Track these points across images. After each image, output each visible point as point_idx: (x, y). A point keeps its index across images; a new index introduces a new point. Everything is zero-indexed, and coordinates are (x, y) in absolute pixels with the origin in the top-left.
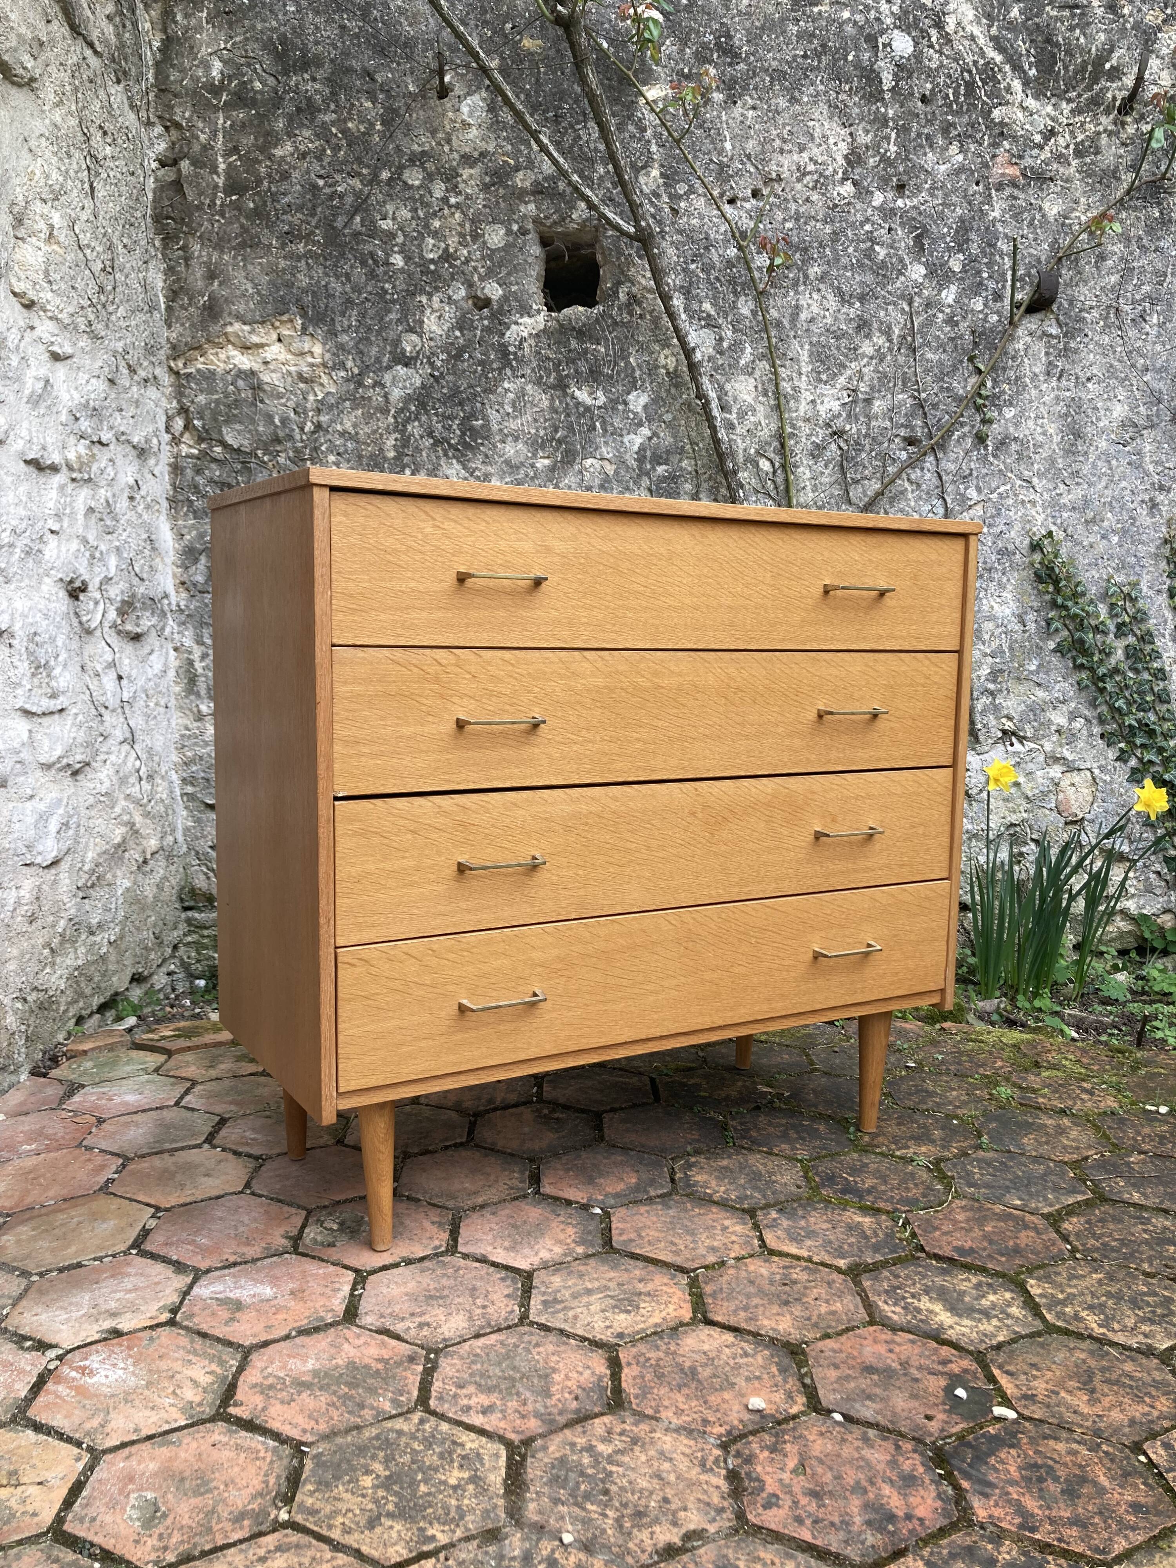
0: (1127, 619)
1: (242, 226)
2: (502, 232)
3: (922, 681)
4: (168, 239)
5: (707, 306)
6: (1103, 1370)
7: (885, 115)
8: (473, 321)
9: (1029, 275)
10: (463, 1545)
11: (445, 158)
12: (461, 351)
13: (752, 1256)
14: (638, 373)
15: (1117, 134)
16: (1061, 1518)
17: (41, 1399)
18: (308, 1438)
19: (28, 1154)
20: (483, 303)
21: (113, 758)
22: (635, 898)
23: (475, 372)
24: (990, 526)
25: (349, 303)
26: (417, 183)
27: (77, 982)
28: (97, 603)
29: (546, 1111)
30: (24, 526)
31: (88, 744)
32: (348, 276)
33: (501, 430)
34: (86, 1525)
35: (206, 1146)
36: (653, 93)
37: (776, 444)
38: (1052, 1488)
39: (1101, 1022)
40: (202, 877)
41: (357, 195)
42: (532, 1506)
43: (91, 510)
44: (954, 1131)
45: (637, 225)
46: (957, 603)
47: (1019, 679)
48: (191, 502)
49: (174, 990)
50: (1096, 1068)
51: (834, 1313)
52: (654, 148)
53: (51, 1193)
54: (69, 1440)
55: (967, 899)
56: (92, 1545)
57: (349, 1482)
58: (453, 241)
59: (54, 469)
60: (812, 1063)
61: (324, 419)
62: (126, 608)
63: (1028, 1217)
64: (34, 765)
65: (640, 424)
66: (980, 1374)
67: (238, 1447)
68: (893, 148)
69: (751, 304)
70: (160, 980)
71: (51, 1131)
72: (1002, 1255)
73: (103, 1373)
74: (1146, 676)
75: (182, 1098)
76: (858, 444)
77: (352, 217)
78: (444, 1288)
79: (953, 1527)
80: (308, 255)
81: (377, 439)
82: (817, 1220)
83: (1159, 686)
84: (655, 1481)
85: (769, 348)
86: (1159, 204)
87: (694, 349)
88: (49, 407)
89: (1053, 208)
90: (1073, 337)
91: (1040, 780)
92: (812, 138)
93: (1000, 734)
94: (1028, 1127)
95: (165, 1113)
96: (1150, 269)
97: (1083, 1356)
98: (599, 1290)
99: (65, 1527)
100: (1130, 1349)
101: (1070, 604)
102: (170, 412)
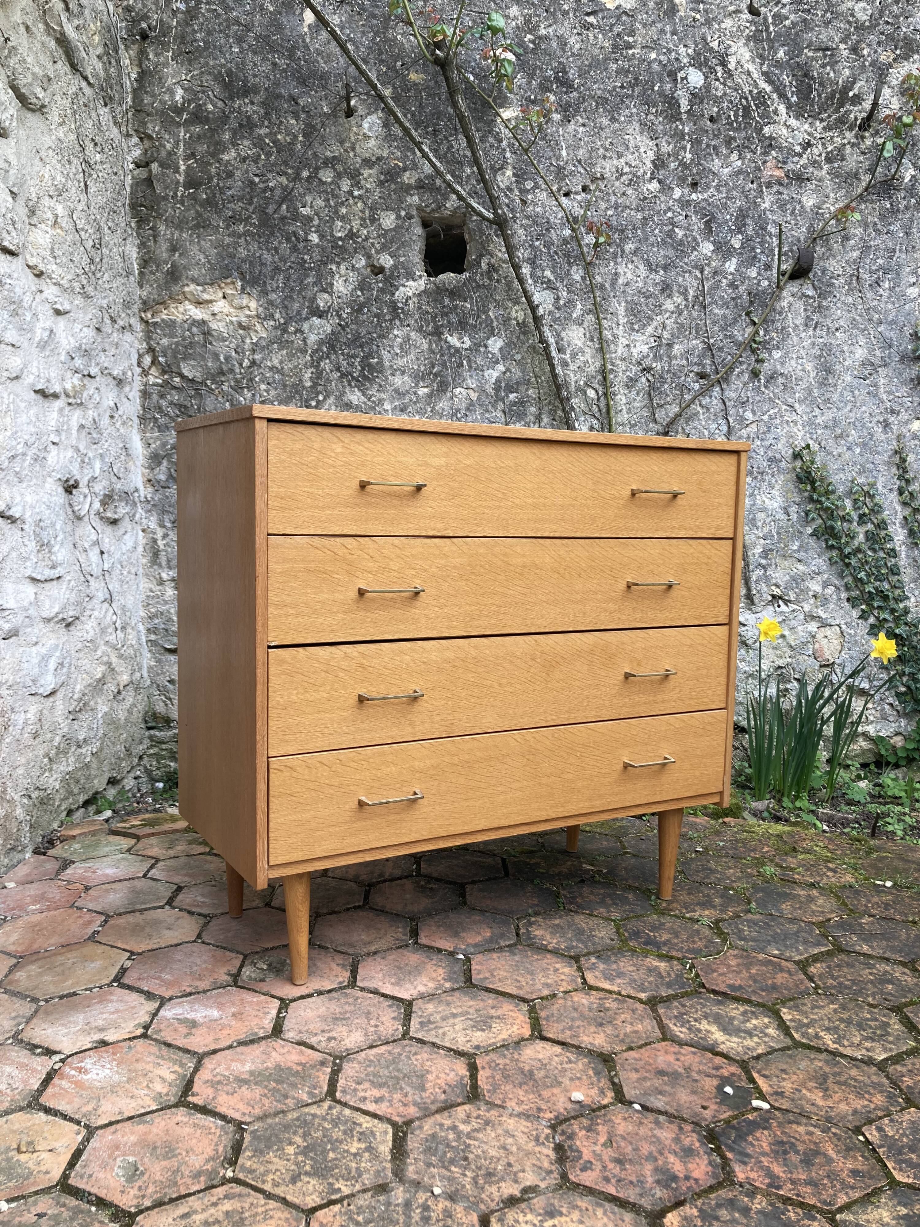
0: (867, 511)
1: (197, 212)
2: (393, 217)
3: (706, 560)
4: (141, 222)
5: (548, 273)
6: (835, 1074)
7: (682, 131)
8: (370, 284)
9: (791, 250)
10: (361, 1195)
11: (350, 162)
12: (361, 306)
13: (576, 990)
14: (495, 324)
15: (857, 145)
16: (799, 1180)
17: (50, 1090)
18: (248, 1119)
19: (34, 912)
20: (378, 270)
21: (96, 613)
22: (490, 721)
23: (372, 322)
24: (762, 440)
25: (277, 269)
26: (329, 180)
27: (68, 784)
28: (85, 496)
29: (423, 883)
30: (33, 439)
31: (78, 603)
32: (276, 249)
33: (391, 366)
34: (85, 1180)
35: (167, 907)
36: (507, 114)
37: (599, 377)
38: (793, 1158)
39: (847, 819)
40: (162, 704)
41: (284, 189)
42: (411, 1168)
43: (82, 426)
44: (730, 899)
45: (495, 213)
46: (732, 502)
47: (784, 556)
48: (156, 419)
49: (139, 790)
50: (839, 852)
51: (636, 1032)
52: (508, 155)
53: (52, 941)
54: (71, 1120)
55: (744, 724)
56: (90, 1194)
57: (277, 1150)
58: (356, 224)
59: (56, 396)
60: (624, 848)
61: (258, 357)
62: (107, 500)
63: (784, 963)
64: (37, 620)
65: (497, 362)
66: (744, 1077)
67: (196, 1125)
68: (689, 156)
69: (581, 272)
70: (129, 783)
71: (51, 896)
72: (763, 990)
73: (95, 1072)
74: (881, 554)
75: (148, 871)
76: (661, 377)
77: (280, 206)
78: (346, 1012)
79: (719, 1185)
80: (246, 233)
81: (297, 372)
82: (625, 964)
83: (891, 562)
84: (502, 1151)
85: (595, 305)
86: (890, 198)
87: (538, 306)
88: (52, 350)
89: (809, 201)
90: (825, 298)
91: (801, 634)
92: (628, 148)
93: (770, 598)
94: (786, 896)
95: (136, 882)
96: (883, 247)
97: (820, 1064)
98: (462, 1014)
99: (70, 1182)
100: (856, 1059)
101: (823, 499)
102: (141, 352)
